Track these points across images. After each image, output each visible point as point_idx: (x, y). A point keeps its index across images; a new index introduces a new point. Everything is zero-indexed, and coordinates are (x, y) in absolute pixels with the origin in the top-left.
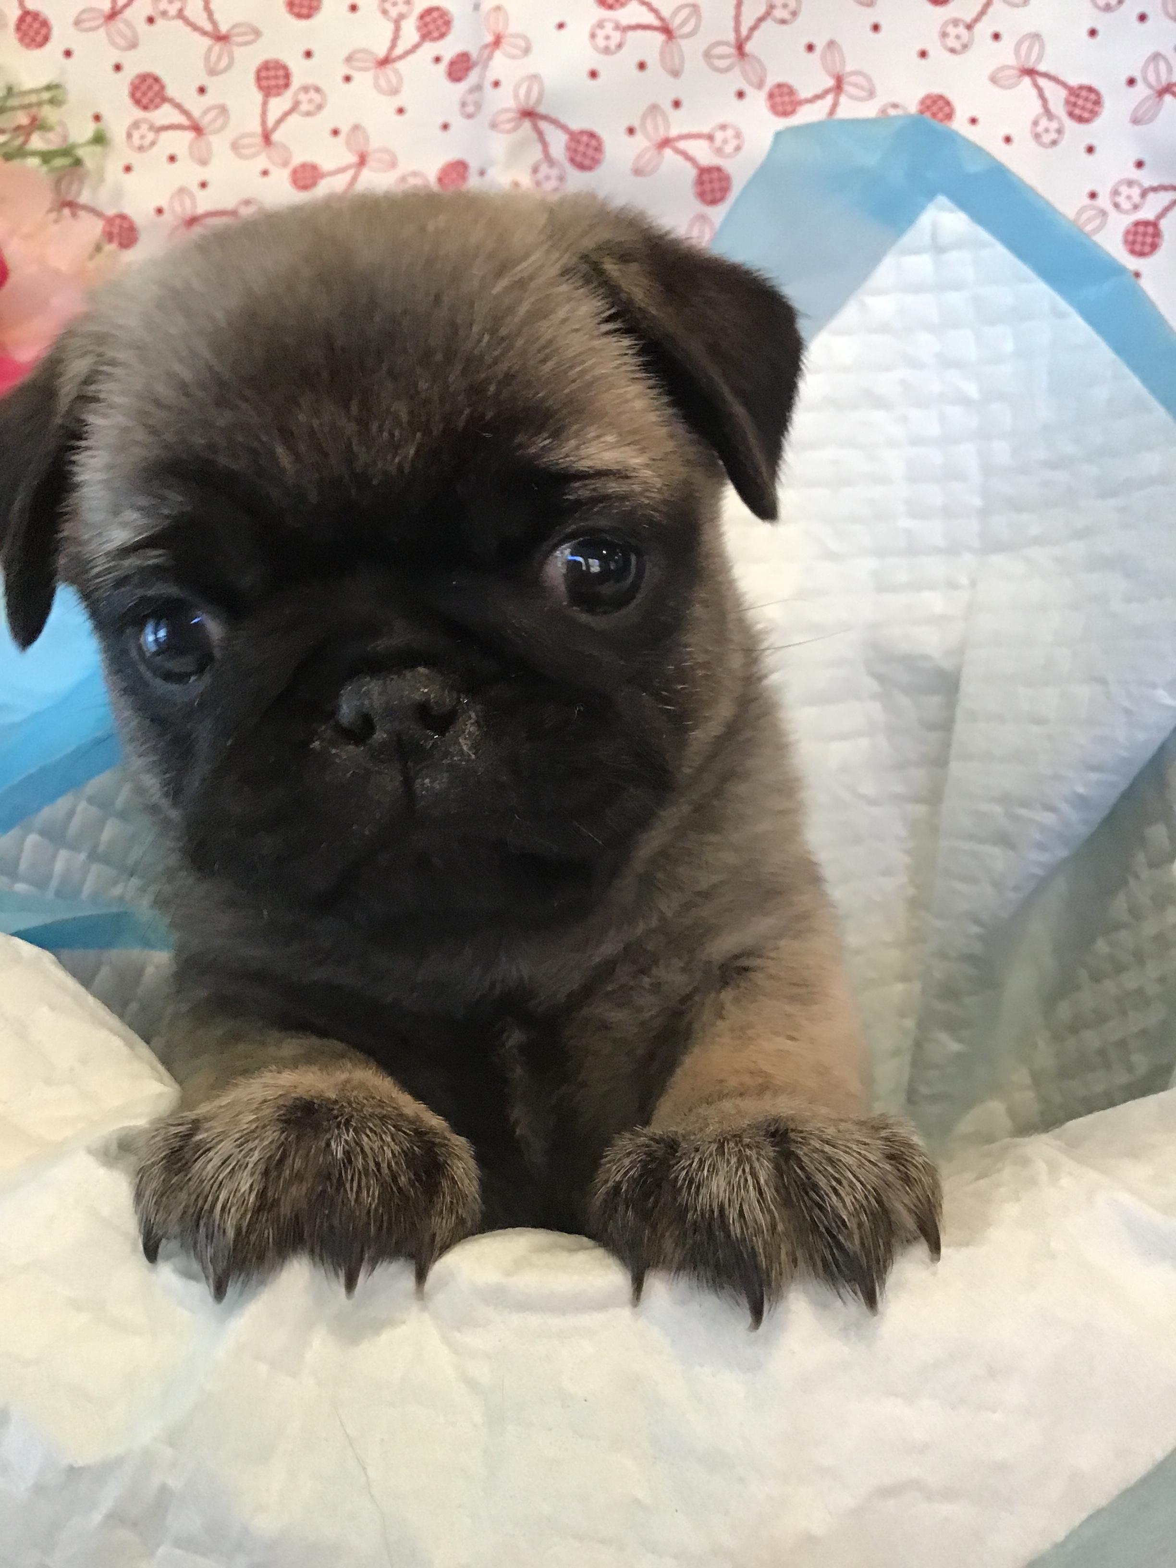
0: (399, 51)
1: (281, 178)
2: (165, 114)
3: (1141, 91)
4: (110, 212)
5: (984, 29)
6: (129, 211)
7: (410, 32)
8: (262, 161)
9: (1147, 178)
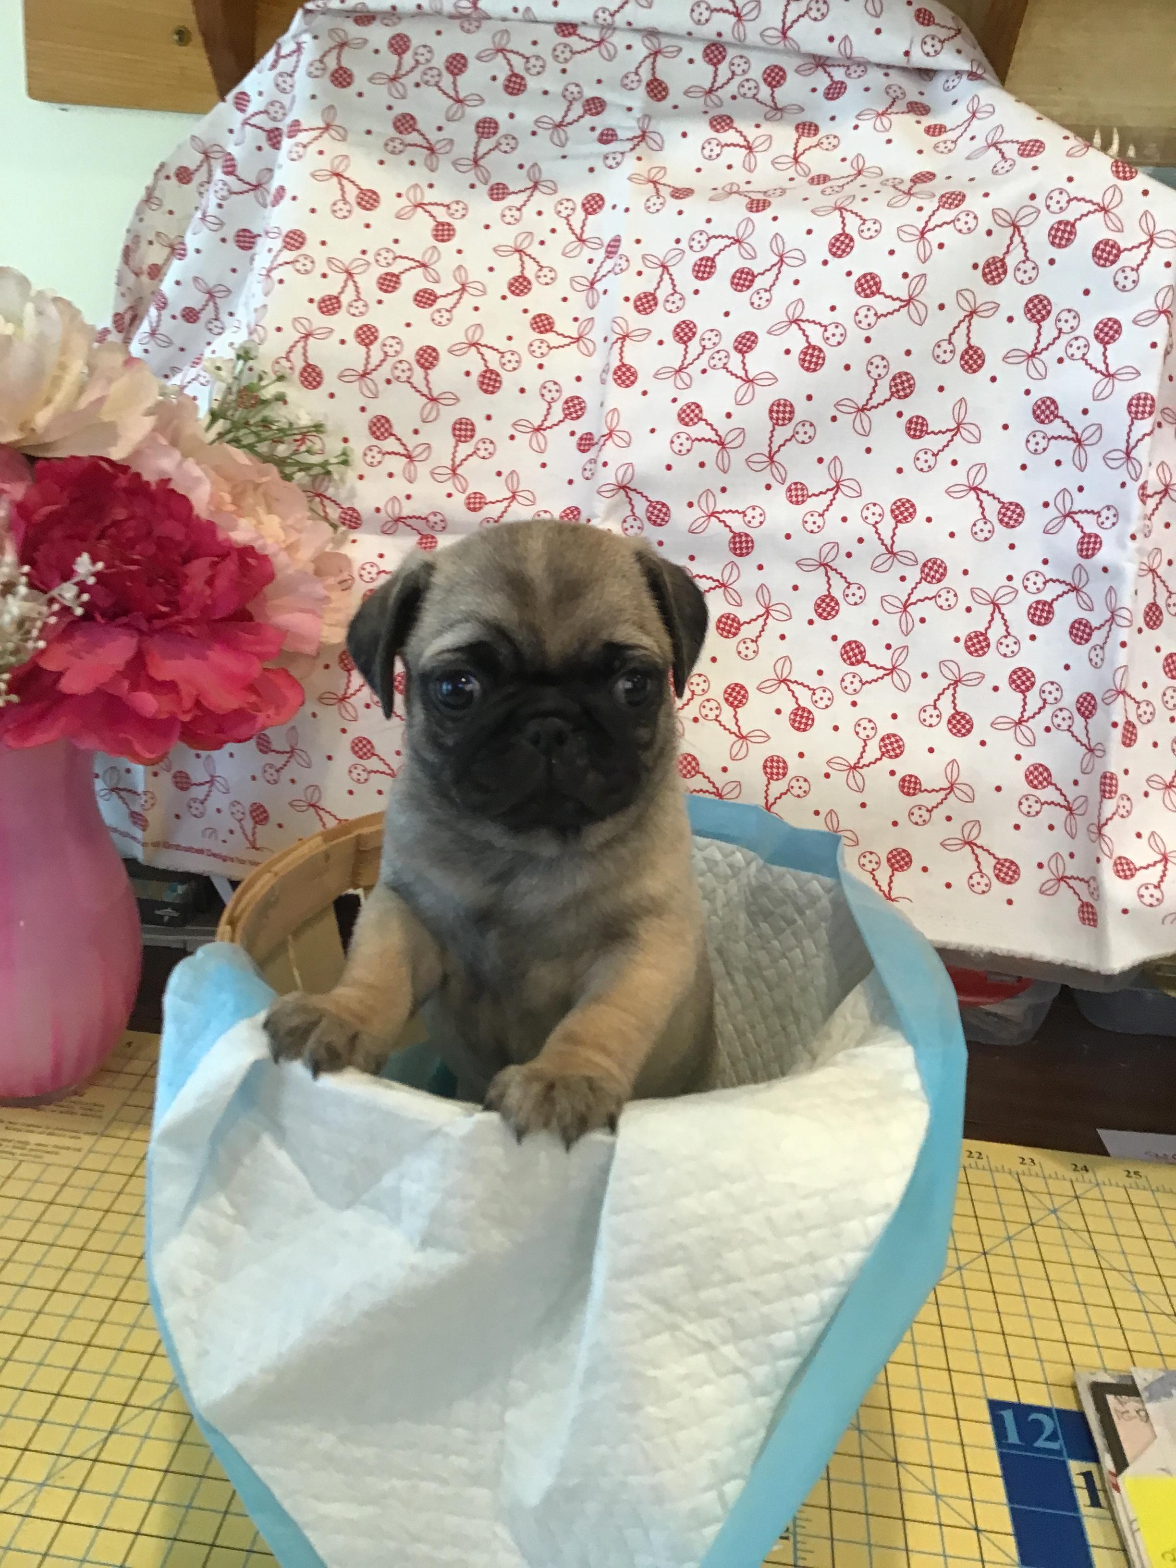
0: (547, 424)
1: (460, 499)
2: (390, 444)
3: (1052, 512)
4: (345, 506)
5: (946, 457)
6: (357, 507)
7: (557, 413)
8: (449, 487)
9: (1049, 572)
